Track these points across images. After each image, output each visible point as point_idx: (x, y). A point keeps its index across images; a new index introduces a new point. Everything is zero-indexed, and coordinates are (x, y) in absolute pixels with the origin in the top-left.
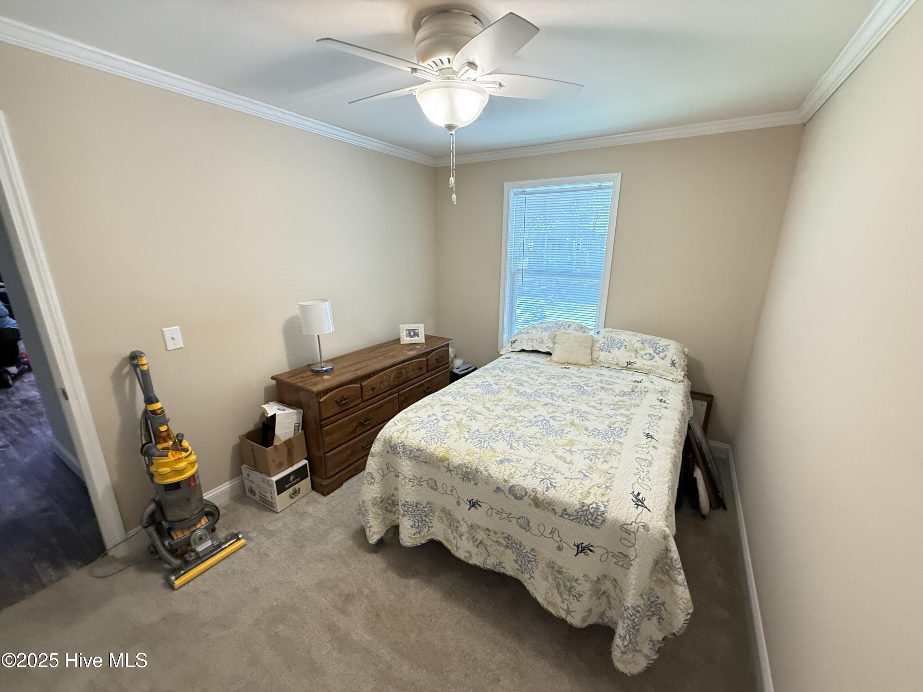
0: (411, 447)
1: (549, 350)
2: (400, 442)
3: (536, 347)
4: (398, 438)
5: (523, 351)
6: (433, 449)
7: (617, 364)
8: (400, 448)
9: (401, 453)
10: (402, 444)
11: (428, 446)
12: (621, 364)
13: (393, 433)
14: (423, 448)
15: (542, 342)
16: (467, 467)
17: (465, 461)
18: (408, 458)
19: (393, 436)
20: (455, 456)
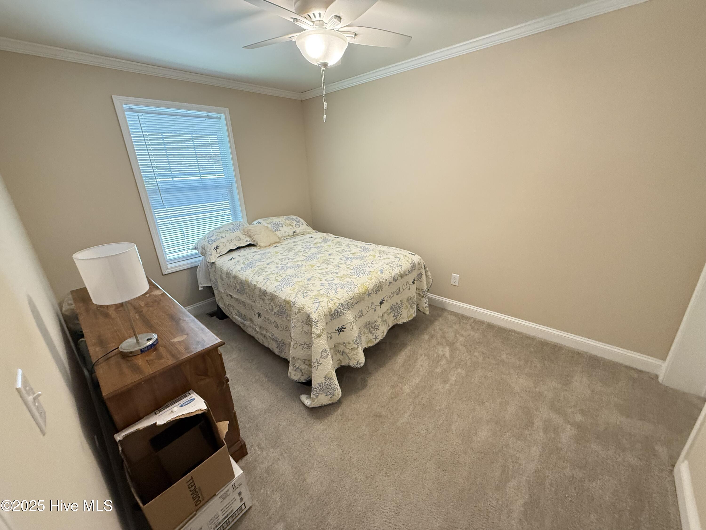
0: (347, 301)
1: (250, 243)
2: (338, 305)
3: (238, 244)
4: (335, 304)
5: (231, 251)
6: (358, 291)
7: (289, 235)
8: (340, 309)
9: (342, 311)
10: (340, 305)
11: (354, 292)
12: (290, 235)
13: (328, 306)
14: (353, 296)
15: (240, 239)
16: (377, 285)
17: (374, 283)
18: (348, 310)
19: (329, 307)
20: (368, 285)
